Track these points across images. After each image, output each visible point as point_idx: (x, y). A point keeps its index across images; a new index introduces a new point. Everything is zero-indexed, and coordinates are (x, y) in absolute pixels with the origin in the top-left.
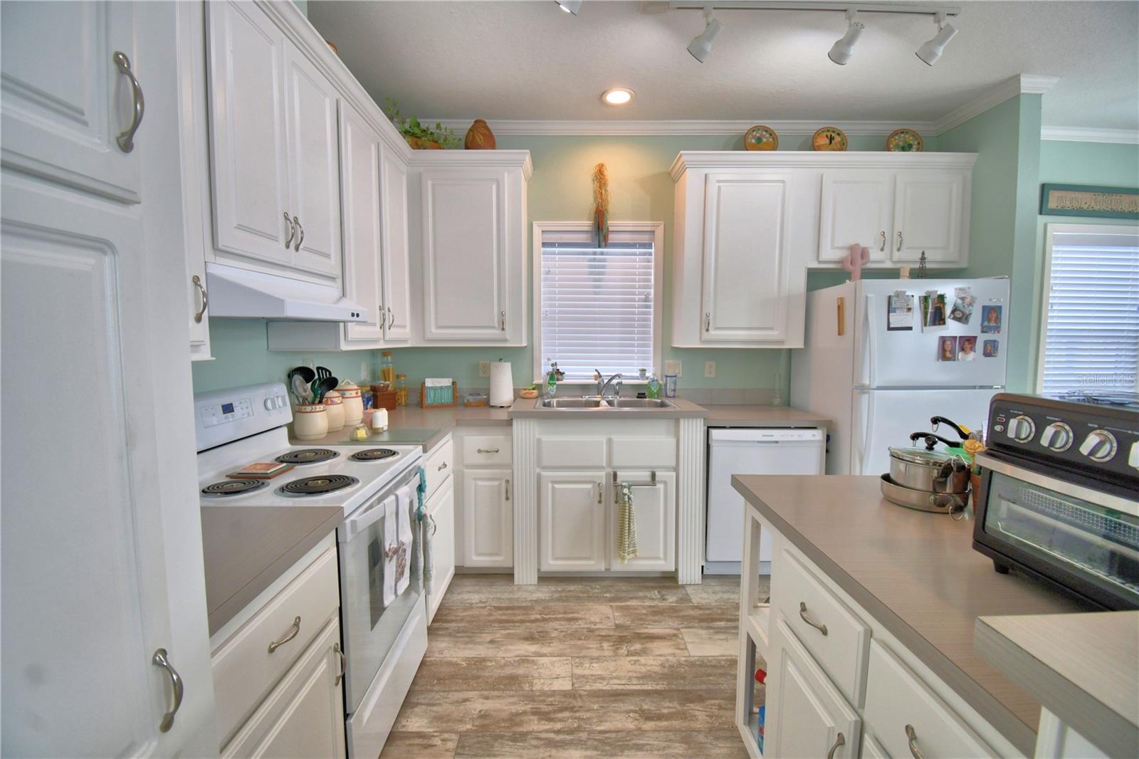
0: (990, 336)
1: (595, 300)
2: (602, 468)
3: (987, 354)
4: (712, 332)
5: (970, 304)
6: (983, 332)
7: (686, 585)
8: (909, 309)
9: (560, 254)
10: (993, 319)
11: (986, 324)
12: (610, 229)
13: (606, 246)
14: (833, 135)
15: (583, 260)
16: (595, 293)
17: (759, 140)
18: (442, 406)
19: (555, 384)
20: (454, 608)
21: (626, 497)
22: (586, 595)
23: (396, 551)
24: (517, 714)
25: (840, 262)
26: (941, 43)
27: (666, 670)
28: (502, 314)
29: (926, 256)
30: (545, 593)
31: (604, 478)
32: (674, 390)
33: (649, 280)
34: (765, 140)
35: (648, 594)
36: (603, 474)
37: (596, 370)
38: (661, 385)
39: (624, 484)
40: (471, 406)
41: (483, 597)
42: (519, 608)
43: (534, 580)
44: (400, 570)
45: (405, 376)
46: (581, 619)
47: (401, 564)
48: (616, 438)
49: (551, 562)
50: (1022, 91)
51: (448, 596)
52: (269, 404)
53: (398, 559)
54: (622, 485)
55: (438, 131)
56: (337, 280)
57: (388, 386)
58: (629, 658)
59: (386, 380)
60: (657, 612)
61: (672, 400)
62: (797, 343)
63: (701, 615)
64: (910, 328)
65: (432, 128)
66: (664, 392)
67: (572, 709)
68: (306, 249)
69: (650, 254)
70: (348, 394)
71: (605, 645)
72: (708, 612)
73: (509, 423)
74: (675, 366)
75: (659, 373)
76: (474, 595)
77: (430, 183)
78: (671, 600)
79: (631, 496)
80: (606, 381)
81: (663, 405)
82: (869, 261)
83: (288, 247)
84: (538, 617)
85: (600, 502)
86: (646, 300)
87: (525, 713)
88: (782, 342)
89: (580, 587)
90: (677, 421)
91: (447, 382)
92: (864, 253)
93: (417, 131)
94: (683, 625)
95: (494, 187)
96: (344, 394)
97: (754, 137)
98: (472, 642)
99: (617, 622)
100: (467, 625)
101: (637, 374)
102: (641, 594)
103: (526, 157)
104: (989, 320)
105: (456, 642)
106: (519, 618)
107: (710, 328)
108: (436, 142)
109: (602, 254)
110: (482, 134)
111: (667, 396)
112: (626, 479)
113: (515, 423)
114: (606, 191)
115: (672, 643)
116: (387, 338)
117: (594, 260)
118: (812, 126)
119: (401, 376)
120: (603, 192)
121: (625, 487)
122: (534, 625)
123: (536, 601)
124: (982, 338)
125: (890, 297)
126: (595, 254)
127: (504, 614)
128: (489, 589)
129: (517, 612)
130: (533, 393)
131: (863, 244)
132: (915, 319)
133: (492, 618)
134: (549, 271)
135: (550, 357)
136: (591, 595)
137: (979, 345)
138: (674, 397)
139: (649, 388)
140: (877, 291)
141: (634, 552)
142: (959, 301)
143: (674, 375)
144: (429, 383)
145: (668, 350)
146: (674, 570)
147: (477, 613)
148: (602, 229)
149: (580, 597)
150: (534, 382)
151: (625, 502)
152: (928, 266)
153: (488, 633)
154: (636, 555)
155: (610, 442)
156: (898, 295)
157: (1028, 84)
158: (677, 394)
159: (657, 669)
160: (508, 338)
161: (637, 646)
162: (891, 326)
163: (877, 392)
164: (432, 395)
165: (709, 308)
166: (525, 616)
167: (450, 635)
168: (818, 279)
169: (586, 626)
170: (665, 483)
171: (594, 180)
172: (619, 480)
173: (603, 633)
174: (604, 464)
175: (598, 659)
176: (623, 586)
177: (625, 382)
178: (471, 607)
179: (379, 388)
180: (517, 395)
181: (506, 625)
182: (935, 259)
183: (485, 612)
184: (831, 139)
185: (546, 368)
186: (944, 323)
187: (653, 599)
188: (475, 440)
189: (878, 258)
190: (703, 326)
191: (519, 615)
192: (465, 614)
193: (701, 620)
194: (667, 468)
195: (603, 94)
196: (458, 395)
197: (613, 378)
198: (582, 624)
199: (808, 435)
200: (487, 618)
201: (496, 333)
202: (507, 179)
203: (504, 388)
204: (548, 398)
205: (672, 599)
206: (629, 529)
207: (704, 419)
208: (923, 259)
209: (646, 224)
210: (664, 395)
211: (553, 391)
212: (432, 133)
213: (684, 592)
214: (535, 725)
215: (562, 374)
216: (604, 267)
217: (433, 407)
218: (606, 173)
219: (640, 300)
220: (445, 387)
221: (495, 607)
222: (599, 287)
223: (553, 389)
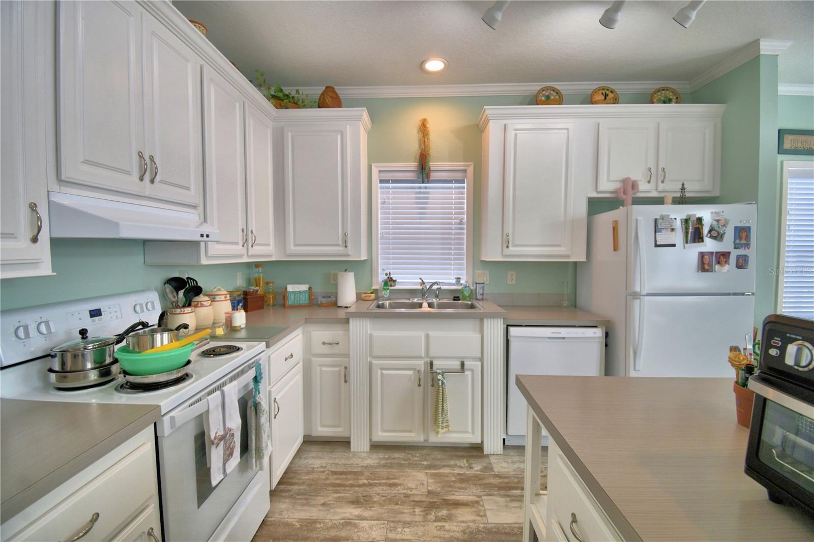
0: (741, 252)
1: (420, 224)
2: (420, 357)
3: (739, 266)
4: (511, 248)
5: (724, 225)
6: (735, 248)
7: (490, 454)
8: (673, 230)
9: (393, 188)
10: (744, 237)
11: (738, 241)
12: (432, 168)
13: (428, 182)
14: (607, 92)
15: (411, 193)
16: (421, 219)
17: (548, 97)
18: (300, 307)
19: (388, 289)
20: (299, 472)
21: (440, 382)
22: (407, 463)
23: (223, 438)
25: (615, 192)
26: (694, 9)
27: (466, 537)
28: (345, 235)
29: (685, 186)
30: (373, 460)
31: (423, 365)
32: (483, 294)
33: (463, 209)
34: (552, 97)
35: (458, 463)
36: (421, 362)
37: (420, 279)
38: (472, 290)
39: (438, 371)
40: (324, 306)
41: (324, 462)
42: (350, 473)
43: (367, 447)
44: (228, 452)
45: (273, 283)
46: (401, 485)
47: (229, 447)
48: (432, 334)
49: (380, 434)
50: (761, 53)
51: (296, 461)
52: (138, 309)
53: (225, 444)
54: (436, 372)
55: (298, 95)
56: (198, 208)
57: (257, 291)
58: (436, 524)
59: (257, 286)
60: (464, 480)
61: (481, 303)
62: (580, 256)
63: (501, 483)
64: (674, 245)
65: (293, 93)
66: (474, 295)
68: (162, 182)
69: (463, 188)
70: (218, 298)
71: (417, 510)
72: (506, 480)
73: (347, 321)
74: (484, 276)
75: (471, 281)
76: (318, 461)
77: (290, 134)
78: (476, 469)
79: (445, 381)
80: (428, 287)
81: (472, 307)
82: (638, 192)
83: (141, 179)
84: (366, 481)
85: (419, 385)
86: (461, 223)
88: (568, 256)
89: (403, 454)
90: (482, 320)
91: (304, 288)
92: (634, 185)
93: (280, 95)
94: (485, 493)
95: (339, 137)
96: (215, 298)
97: (544, 95)
98: (308, 504)
99: (429, 488)
100: (307, 488)
101: (454, 281)
102: (452, 462)
103: (364, 113)
104: (740, 239)
105: (295, 503)
106: (350, 482)
107: (510, 245)
108: (296, 104)
109: (426, 188)
110: (331, 97)
111: (477, 299)
112: (440, 367)
113: (351, 321)
114: (428, 139)
115: (473, 509)
116: (250, 254)
117: (420, 193)
118: (589, 86)
120: (426, 140)
121: (439, 374)
122: (361, 489)
123: (366, 467)
124: (734, 254)
125: (656, 220)
126: (420, 188)
127: (338, 479)
128: (330, 455)
129: (349, 477)
130: (371, 296)
131: (633, 178)
132: (678, 237)
133: (328, 482)
134: (385, 202)
135: (384, 268)
136: (411, 462)
137: (733, 259)
138: (482, 299)
139: (463, 292)
140: (644, 215)
141: (447, 426)
142: (715, 223)
143: (482, 282)
144: (290, 288)
145: (477, 262)
146: (480, 442)
147: (317, 477)
148: (425, 169)
149: (402, 464)
150: (372, 288)
151: (439, 387)
152: (688, 195)
153: (321, 496)
154: (449, 429)
155: (427, 336)
156: (663, 218)
157: (767, 47)
158: (485, 297)
159: (459, 535)
160: (350, 254)
161: (444, 512)
162: (658, 244)
163: (646, 298)
164: (292, 297)
165: (509, 229)
166: (355, 481)
167: (291, 497)
168: (596, 206)
169: (404, 491)
170: (472, 371)
171: (418, 132)
172: (434, 368)
173: (417, 499)
174: (423, 355)
175: (409, 524)
176: (438, 455)
177: (443, 287)
178: (312, 471)
179: (250, 292)
180: (359, 297)
181: (339, 488)
182: (692, 189)
183: (323, 476)
184: (606, 96)
185: (382, 277)
186: (703, 241)
187: (462, 467)
188: (321, 334)
189: (646, 189)
190: (504, 243)
191: (350, 480)
192: (307, 478)
193: (500, 488)
194: (474, 359)
195: (422, 63)
196: (313, 297)
197: (434, 284)
198: (400, 490)
199: (590, 332)
200: (324, 482)
201: (341, 249)
202: (349, 131)
203: (348, 293)
204: (382, 301)
205: (477, 467)
206: (443, 409)
207: (504, 319)
208: (683, 189)
209: (459, 165)
210: (474, 297)
211: (387, 295)
212: (293, 97)
213: (488, 461)
215: (395, 281)
216: (427, 198)
217: (293, 307)
218: (428, 125)
219: (455, 224)
220: (303, 291)
221: (332, 472)
222: (423, 214)
223: (386, 294)
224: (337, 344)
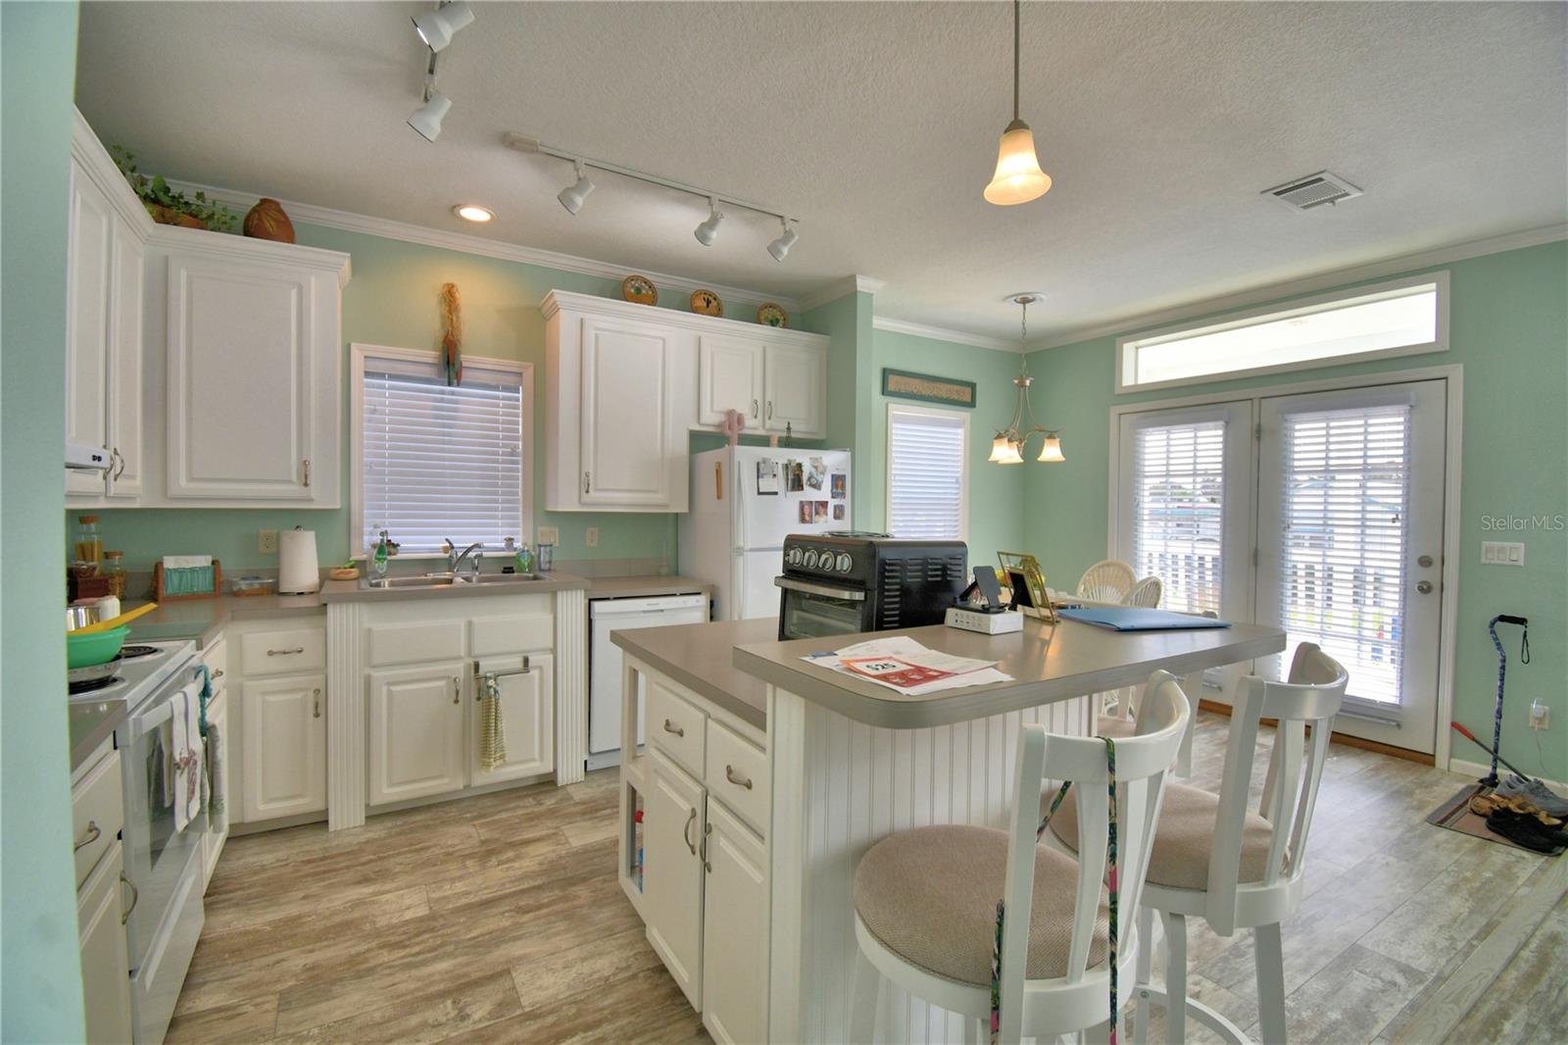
0: (837, 502)
1: (443, 451)
2: (458, 658)
3: (838, 518)
4: (592, 493)
5: (823, 473)
6: (833, 497)
7: (567, 784)
8: (775, 475)
9: (391, 388)
10: (840, 486)
11: (834, 490)
12: (464, 364)
13: (458, 385)
14: (710, 298)
15: (425, 399)
16: (445, 442)
17: (638, 290)
18: (194, 598)
19: (385, 559)
20: (238, 875)
21: (492, 692)
22: (437, 821)
23: (187, 763)
24: (358, 954)
25: (719, 426)
26: (785, 244)
27: (544, 867)
28: (304, 464)
29: (791, 426)
30: (378, 831)
31: (462, 671)
32: (550, 562)
33: (516, 431)
34: (644, 292)
35: (521, 804)
36: (460, 665)
37: (447, 540)
38: (532, 557)
39: (488, 675)
40: (245, 595)
41: (281, 854)
42: (341, 854)
43: (361, 820)
44: (191, 789)
45: (121, 554)
46: (435, 846)
47: (192, 781)
48: (477, 619)
49: (386, 790)
50: (859, 289)
51: (223, 865)
54: (486, 677)
55: (200, 203)
57: (94, 569)
58: (500, 867)
59: (90, 560)
60: (533, 818)
61: (547, 573)
62: (682, 508)
63: (584, 808)
64: (776, 493)
65: (189, 196)
66: (537, 566)
67: (432, 930)
69: (517, 399)
71: (469, 863)
72: (591, 805)
73: (320, 610)
74: (552, 535)
75: (530, 542)
76: (266, 856)
77: (184, 273)
79: (498, 688)
80: (460, 554)
81: (536, 578)
82: (744, 427)
84: (372, 857)
85: (456, 701)
86: (513, 453)
87: (369, 950)
88: (666, 506)
90: (554, 594)
91: (204, 561)
92: (740, 420)
93: (164, 197)
94: (564, 823)
95: (294, 293)
97: (633, 286)
98: (274, 904)
99: (483, 838)
100: (262, 888)
101: (503, 545)
102: (512, 805)
103: (344, 260)
104: (837, 488)
105: (249, 909)
106: (343, 864)
107: (590, 490)
108: (195, 217)
109: (453, 393)
110: (274, 220)
111: (541, 570)
112: (491, 669)
113: (330, 609)
114: (458, 317)
115: (550, 841)
117: (442, 400)
118: (691, 285)
119: (115, 554)
120: (454, 318)
121: (490, 678)
122: (367, 867)
123: (367, 842)
124: (832, 503)
125: (758, 464)
126: (443, 392)
127: (319, 866)
129: (340, 859)
130: (351, 572)
131: (739, 411)
132: (778, 484)
133: (301, 874)
134: (375, 410)
135: (377, 523)
136: (445, 819)
137: (830, 510)
138: (549, 570)
139: (519, 561)
140: (746, 457)
141: (502, 757)
142: (814, 470)
143: (549, 543)
144: (170, 563)
145: (541, 513)
146: (552, 770)
147: (275, 873)
148: (453, 365)
149: (429, 824)
150: (351, 559)
151: (490, 698)
152: (793, 435)
153: (296, 890)
154: (505, 761)
155: (470, 624)
156: (764, 461)
157: (863, 284)
158: (553, 565)
159: (533, 868)
160: (313, 498)
161: (511, 854)
162: (761, 491)
163: (749, 553)
164: (176, 580)
165: (589, 467)
166: (353, 861)
167: (237, 905)
168: (700, 441)
169: (443, 851)
170: (541, 668)
171: (441, 303)
172: (481, 672)
173: (467, 852)
174: (463, 654)
175: (460, 878)
176: (488, 802)
177: (485, 554)
178: (263, 869)
179: (81, 571)
180: (326, 575)
181: (325, 876)
182: (799, 430)
183: (288, 870)
184: (709, 302)
185: (369, 538)
186: (802, 489)
187: (526, 806)
188: (264, 638)
189: (753, 425)
190: (582, 486)
191: (342, 862)
192: (255, 878)
193: (583, 814)
194: (543, 650)
196: (221, 579)
197: (469, 549)
198: (436, 851)
199: (692, 600)
200: (293, 875)
202: (314, 285)
203: (303, 566)
204: (376, 578)
205: (549, 802)
206: (496, 730)
207: (585, 591)
208: (789, 429)
209: (513, 365)
210: (537, 567)
211: (382, 569)
212: (186, 203)
213: (564, 792)
214: (385, 956)
215: (396, 546)
216: (455, 410)
217: (177, 599)
218: (457, 295)
219: (504, 454)
220: (200, 568)
221: (303, 862)
222: (449, 434)
223: (381, 567)
224: (300, 652)
